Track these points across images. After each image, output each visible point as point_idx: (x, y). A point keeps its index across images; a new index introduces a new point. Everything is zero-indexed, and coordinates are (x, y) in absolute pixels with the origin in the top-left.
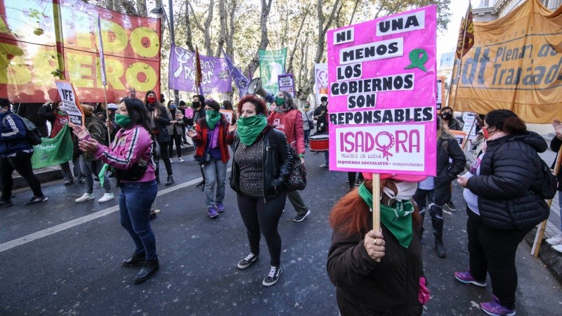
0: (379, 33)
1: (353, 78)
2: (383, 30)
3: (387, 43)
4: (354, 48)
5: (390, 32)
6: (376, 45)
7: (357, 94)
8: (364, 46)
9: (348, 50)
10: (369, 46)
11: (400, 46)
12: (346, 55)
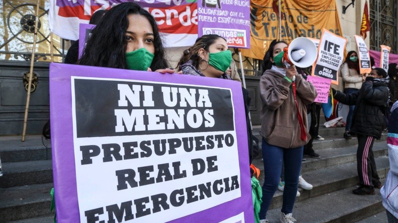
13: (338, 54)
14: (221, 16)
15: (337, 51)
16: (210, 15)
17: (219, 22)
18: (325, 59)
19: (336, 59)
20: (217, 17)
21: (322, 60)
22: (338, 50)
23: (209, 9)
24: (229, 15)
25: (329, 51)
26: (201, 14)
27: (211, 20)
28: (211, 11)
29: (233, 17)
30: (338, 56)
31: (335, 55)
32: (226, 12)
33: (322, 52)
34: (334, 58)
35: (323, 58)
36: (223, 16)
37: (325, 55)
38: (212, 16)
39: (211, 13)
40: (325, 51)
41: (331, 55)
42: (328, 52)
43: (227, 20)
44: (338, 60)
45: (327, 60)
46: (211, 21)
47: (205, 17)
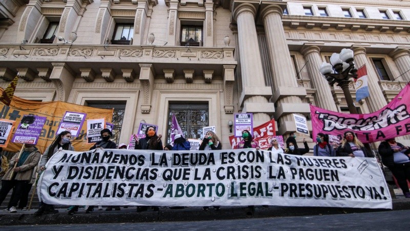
18: (92, 133)
20: (24, 132)
24: (31, 132)
25: (94, 128)
27: (21, 133)
30: (100, 128)
36: (28, 132)
40: (91, 129)
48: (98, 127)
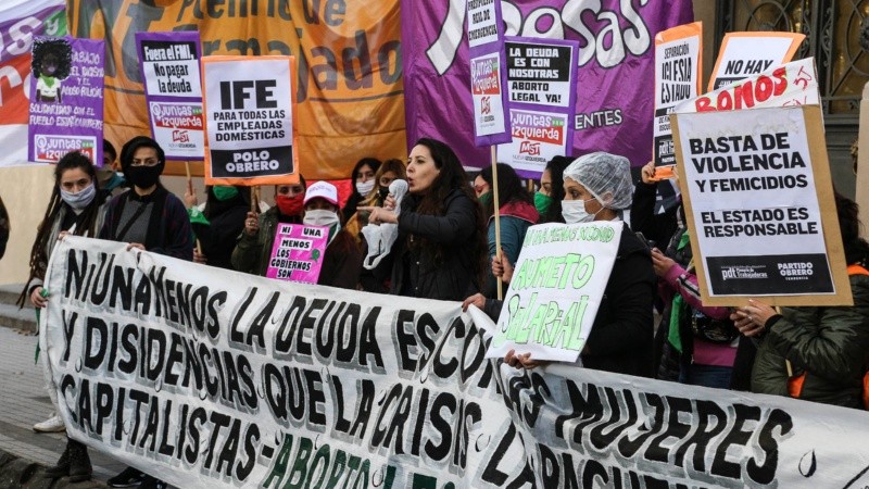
0: (303, 235)
1: (284, 258)
2: (306, 233)
3: (305, 241)
4: (289, 239)
5: (308, 235)
6: (300, 241)
7: (284, 269)
8: (294, 240)
9: (286, 239)
10: (296, 240)
11: (310, 245)
12: (285, 242)
13: (274, 104)
14: (61, 115)
15: (268, 99)
16: (45, 115)
17: (58, 124)
18: (230, 132)
19: (268, 120)
20: (55, 117)
21: (219, 138)
22: (270, 94)
23: (45, 105)
24: (72, 114)
25: (239, 105)
26: (34, 114)
27: (47, 122)
28: (47, 109)
29: (78, 116)
30: (273, 110)
31: (261, 110)
32: (69, 108)
33: (216, 115)
34: (260, 121)
35: (223, 132)
36: (64, 115)
37: (229, 121)
38: (49, 116)
39: (46, 112)
40: (224, 111)
41: (248, 115)
42: (237, 111)
43: (70, 122)
44: (275, 120)
45: (239, 130)
46: (47, 124)
47: (39, 118)
48: (261, 102)
